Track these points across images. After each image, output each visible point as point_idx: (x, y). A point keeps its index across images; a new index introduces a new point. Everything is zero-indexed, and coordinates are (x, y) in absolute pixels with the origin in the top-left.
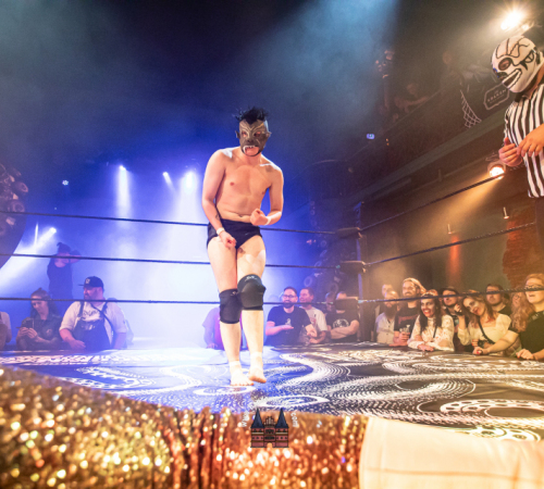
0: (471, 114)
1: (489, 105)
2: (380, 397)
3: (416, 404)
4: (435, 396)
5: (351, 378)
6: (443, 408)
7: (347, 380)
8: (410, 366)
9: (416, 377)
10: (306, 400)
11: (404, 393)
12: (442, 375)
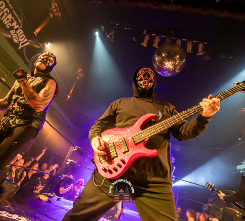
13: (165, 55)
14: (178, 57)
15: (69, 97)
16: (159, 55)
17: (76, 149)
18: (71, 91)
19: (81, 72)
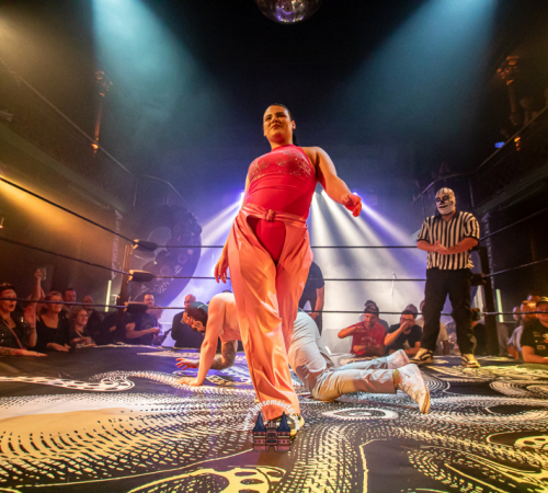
2: (458, 418)
3: (491, 433)
4: (523, 426)
5: (444, 395)
6: (520, 442)
7: (439, 397)
8: (524, 387)
9: (520, 401)
10: (374, 413)
11: (490, 417)
15: (96, 146)
17: (136, 246)
18: (97, 133)
19: (104, 77)
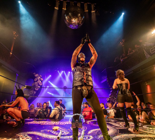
0: (147, 55)
1: (152, 52)
5: (119, 134)
12: (146, 136)
13: (71, 14)
14: (79, 15)
15: (11, 53)
16: (68, 15)
17: (25, 87)
18: (12, 49)
19: (16, 34)
